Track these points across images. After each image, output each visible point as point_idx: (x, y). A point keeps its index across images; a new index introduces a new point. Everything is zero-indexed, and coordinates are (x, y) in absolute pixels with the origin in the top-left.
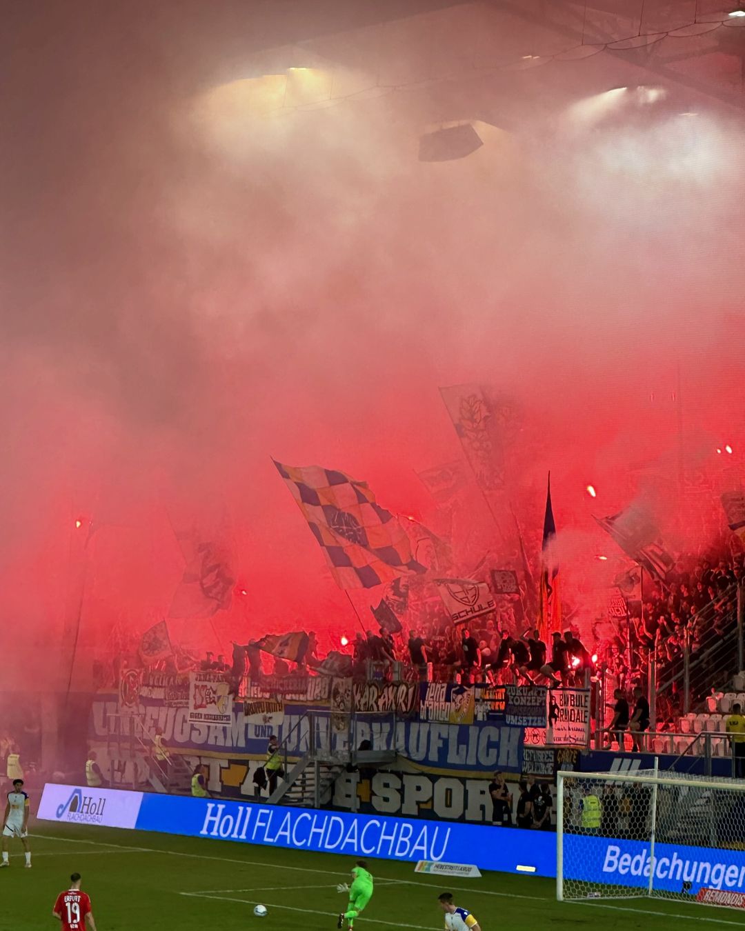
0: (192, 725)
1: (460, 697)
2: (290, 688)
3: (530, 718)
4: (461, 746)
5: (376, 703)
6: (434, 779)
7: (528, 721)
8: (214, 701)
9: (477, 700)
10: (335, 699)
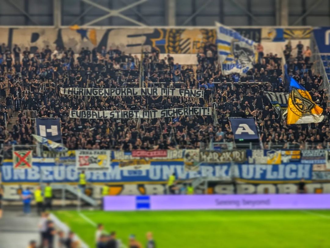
1: (272, 154)
2: (155, 155)
4: (274, 172)
5: (219, 158)
6: (256, 185)
7: (314, 162)
9: (283, 155)
10: (186, 158)
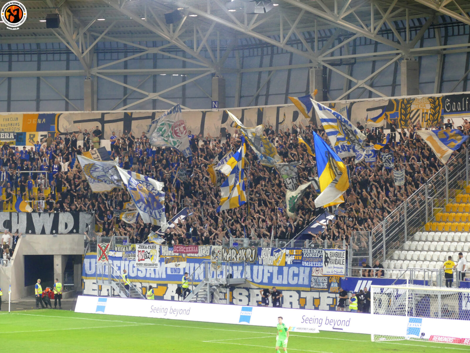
0: (138, 269)
2: (190, 251)
3: (314, 263)
4: (279, 276)
5: (236, 257)
7: (313, 264)
8: (149, 258)
9: (287, 255)
10: (213, 255)
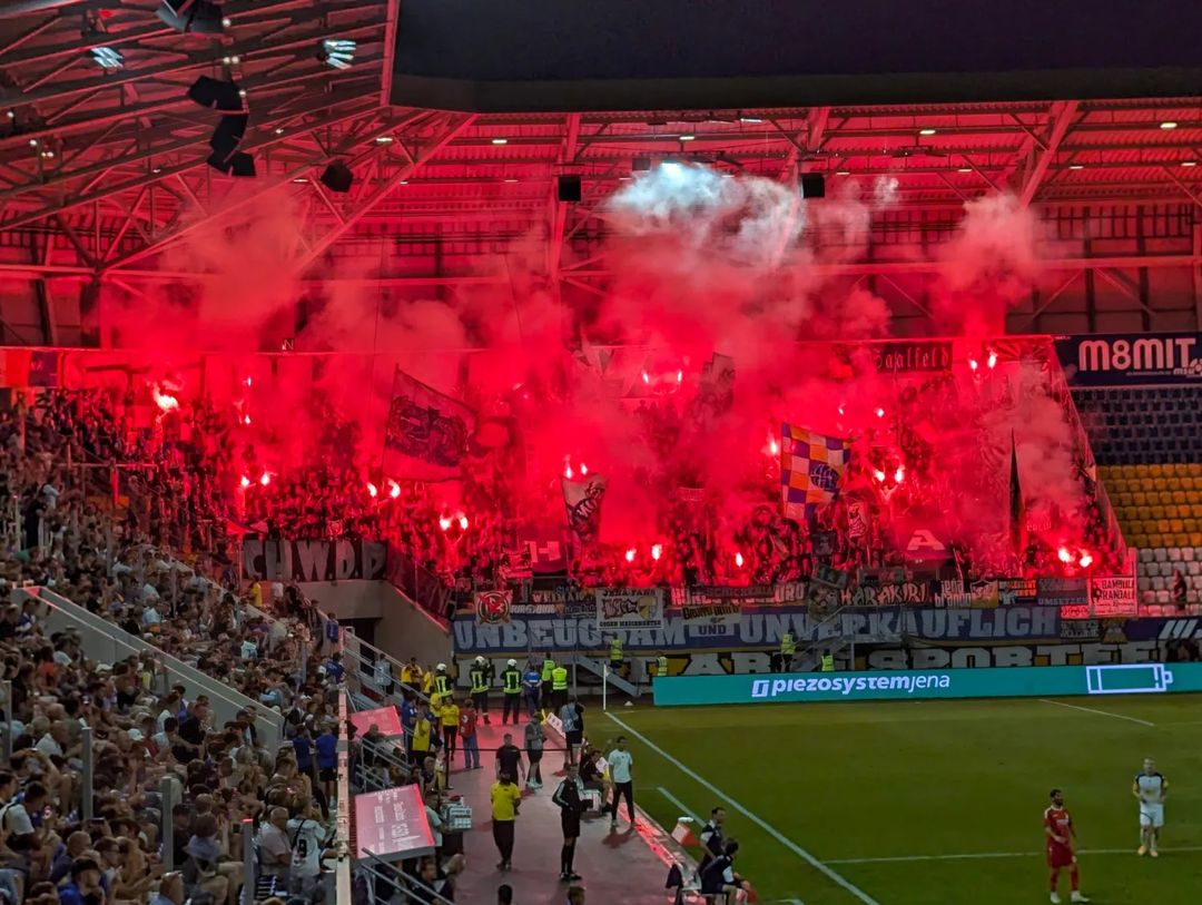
0: (604, 632)
1: (980, 588)
3: (1068, 600)
4: (985, 625)
5: (876, 599)
6: (950, 650)
7: (1064, 602)
8: (634, 611)
9: (1001, 590)
